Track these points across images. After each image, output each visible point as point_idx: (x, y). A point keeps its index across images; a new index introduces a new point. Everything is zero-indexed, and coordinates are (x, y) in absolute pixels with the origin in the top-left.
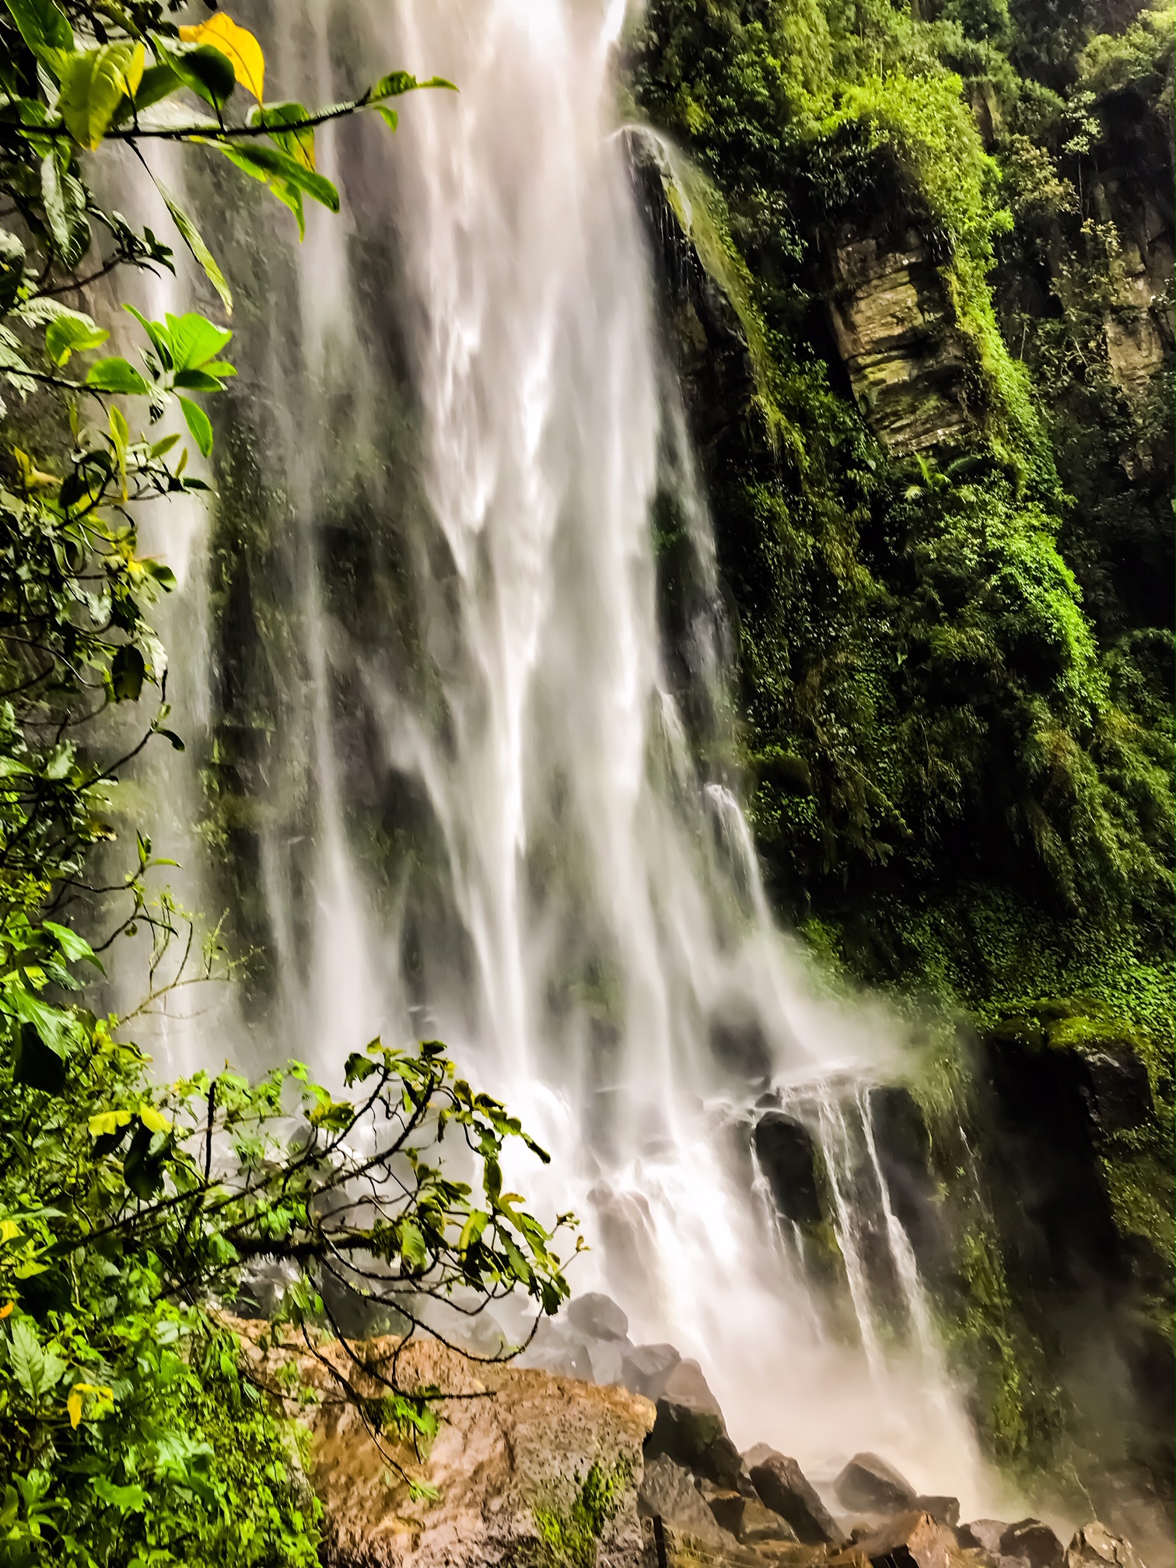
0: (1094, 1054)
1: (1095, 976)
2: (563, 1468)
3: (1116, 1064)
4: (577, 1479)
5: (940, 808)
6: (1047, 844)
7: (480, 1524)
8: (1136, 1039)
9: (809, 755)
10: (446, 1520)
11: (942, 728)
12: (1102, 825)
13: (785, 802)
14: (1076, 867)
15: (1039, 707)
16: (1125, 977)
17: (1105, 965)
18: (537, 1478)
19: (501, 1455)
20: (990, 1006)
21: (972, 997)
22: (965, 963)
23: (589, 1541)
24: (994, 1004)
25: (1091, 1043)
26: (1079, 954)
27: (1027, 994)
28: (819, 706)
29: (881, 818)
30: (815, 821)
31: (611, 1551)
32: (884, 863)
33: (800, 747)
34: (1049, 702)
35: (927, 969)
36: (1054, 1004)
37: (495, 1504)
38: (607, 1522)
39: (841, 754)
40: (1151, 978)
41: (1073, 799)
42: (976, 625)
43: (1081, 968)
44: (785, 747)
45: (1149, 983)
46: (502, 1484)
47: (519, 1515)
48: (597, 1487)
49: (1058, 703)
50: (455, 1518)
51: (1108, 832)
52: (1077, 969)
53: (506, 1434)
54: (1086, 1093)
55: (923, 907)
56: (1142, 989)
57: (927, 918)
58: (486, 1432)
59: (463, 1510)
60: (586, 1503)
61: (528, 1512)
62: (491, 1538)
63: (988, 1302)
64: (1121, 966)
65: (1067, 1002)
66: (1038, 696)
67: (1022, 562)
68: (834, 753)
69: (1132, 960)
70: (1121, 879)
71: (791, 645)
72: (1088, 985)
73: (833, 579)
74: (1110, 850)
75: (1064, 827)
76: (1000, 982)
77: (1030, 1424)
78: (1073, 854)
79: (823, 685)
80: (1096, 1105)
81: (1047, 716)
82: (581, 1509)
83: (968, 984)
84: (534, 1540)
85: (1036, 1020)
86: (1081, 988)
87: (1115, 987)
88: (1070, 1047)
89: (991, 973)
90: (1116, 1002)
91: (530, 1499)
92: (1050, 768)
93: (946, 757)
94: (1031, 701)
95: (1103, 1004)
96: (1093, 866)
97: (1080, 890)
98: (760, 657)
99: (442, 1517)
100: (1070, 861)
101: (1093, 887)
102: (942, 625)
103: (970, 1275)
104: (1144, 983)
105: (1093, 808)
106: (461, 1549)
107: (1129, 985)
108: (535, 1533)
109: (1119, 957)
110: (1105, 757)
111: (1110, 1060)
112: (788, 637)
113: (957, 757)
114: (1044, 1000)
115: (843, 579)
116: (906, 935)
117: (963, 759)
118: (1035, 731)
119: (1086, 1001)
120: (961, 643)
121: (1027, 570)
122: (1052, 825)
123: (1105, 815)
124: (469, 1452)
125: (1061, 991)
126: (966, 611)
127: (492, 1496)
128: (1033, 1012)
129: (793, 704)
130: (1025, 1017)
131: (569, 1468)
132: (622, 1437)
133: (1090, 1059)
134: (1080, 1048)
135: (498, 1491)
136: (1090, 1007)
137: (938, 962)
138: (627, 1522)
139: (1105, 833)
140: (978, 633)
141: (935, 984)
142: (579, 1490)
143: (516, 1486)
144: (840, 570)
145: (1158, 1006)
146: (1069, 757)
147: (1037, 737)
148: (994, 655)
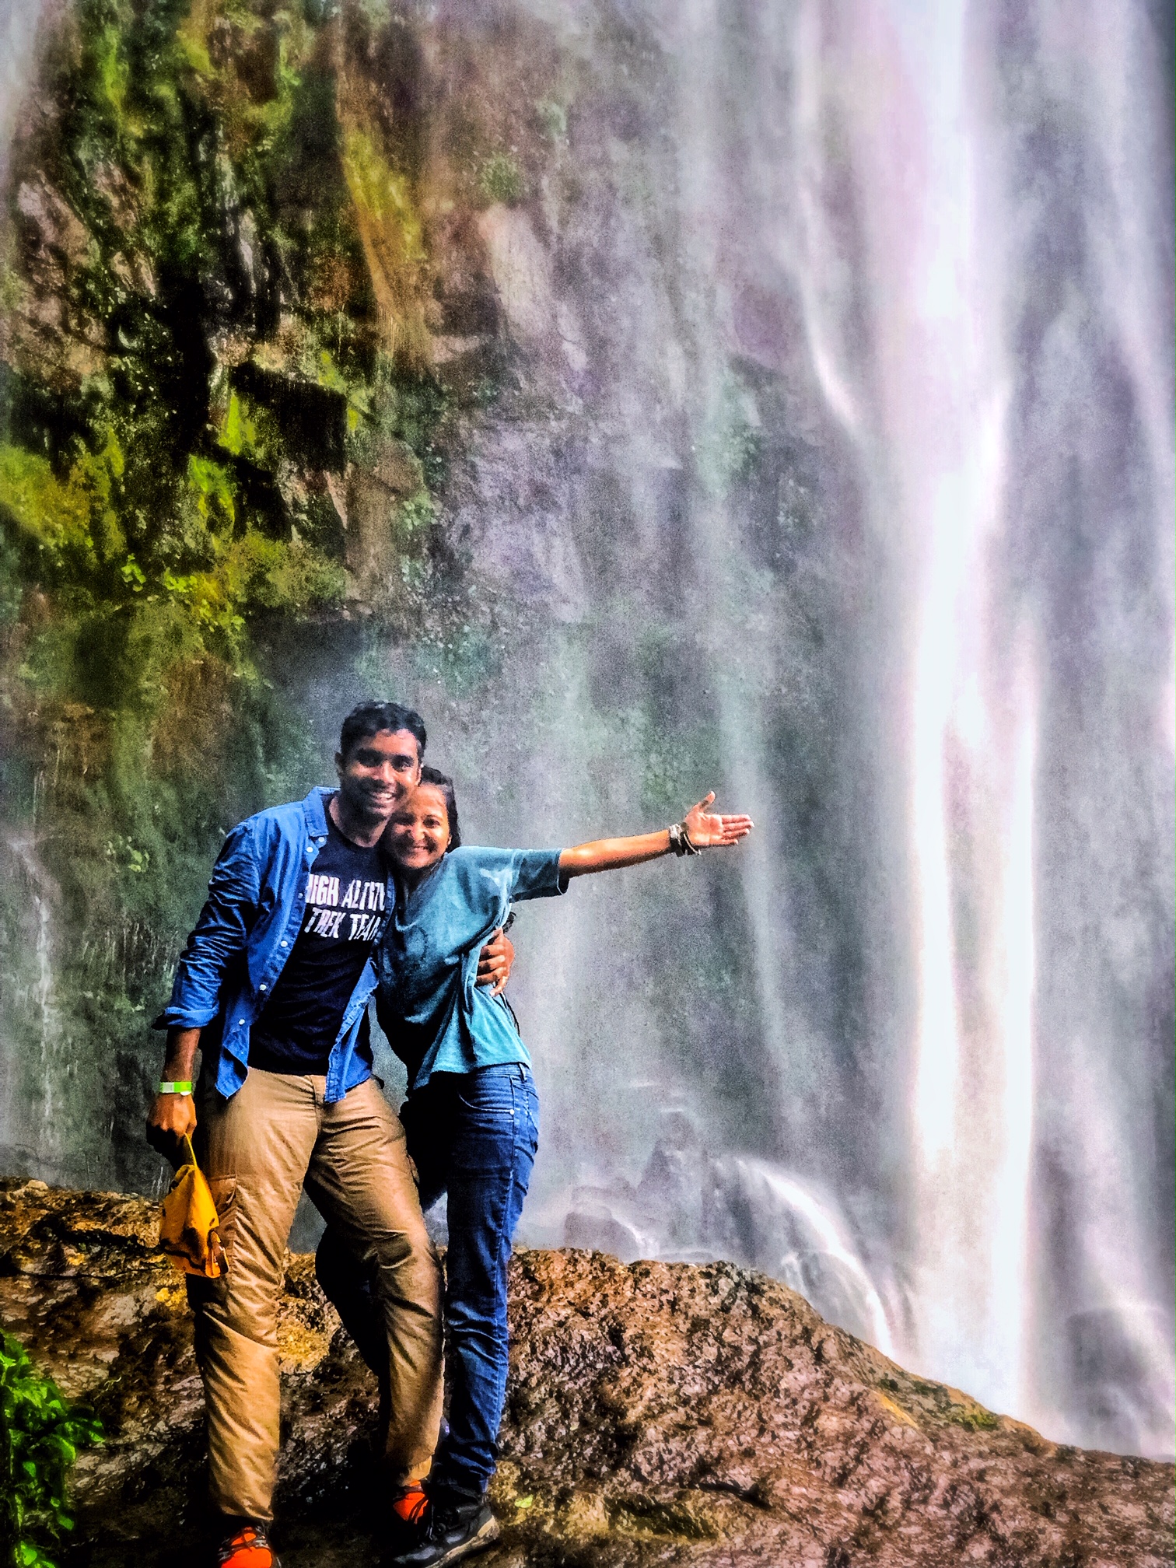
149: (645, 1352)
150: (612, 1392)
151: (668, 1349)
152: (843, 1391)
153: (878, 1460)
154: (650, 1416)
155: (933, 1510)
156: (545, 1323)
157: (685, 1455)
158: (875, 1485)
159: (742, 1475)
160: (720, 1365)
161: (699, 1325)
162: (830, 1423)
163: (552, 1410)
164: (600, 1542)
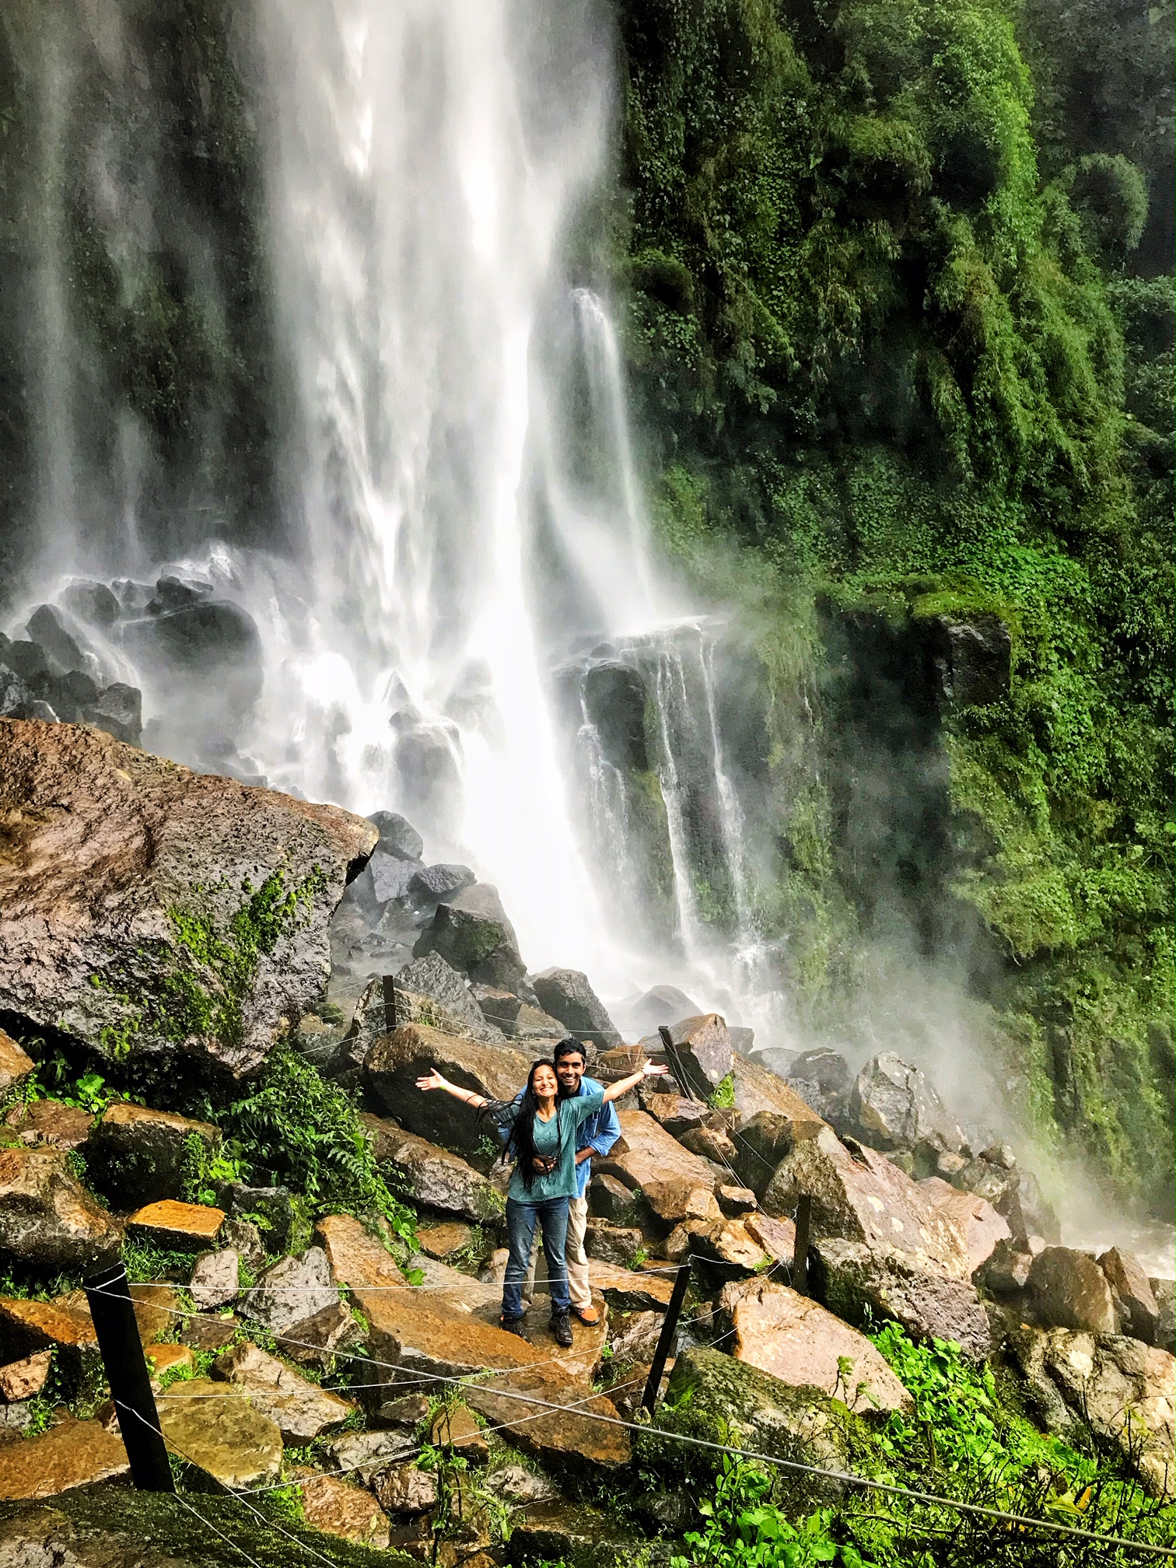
0: (959, 625)
1: (971, 553)
2: (227, 873)
3: (980, 638)
4: (245, 888)
5: (834, 347)
6: (944, 397)
7: (85, 920)
8: (1004, 613)
9: (694, 265)
10: (34, 912)
11: (849, 249)
12: (1008, 379)
13: (661, 319)
14: (973, 427)
15: (962, 229)
16: (1003, 555)
17: (983, 542)
18: (185, 880)
19: (138, 851)
20: (856, 580)
21: (837, 570)
22: (835, 534)
23: (252, 958)
24: (861, 577)
25: (958, 614)
26: (958, 529)
27: (895, 569)
28: (713, 203)
29: (766, 356)
30: (692, 345)
31: (282, 972)
32: (765, 408)
33: (686, 253)
34: (974, 225)
35: (794, 537)
36: (923, 578)
37: (112, 900)
38: (281, 939)
39: (732, 267)
40: (1029, 558)
41: (981, 348)
42: (906, 118)
43: (958, 544)
44: (666, 253)
45: (1027, 562)
46: (129, 881)
47: (144, 914)
48: (273, 899)
49: (984, 229)
50: (48, 910)
51: (1013, 390)
52: (953, 545)
53: (148, 829)
54: (943, 667)
55: (800, 466)
56: (1018, 568)
57: (802, 482)
58: (121, 825)
59: (63, 903)
60: (253, 914)
61: (159, 912)
62: (97, 936)
63: (809, 866)
64: (1000, 544)
65: (938, 577)
66: (964, 216)
67: (973, 42)
68: (724, 265)
69: (1012, 540)
70: (1019, 442)
71: (688, 122)
72: (961, 562)
73: (745, 44)
74: (1012, 407)
75: (965, 377)
76: (870, 556)
77: (834, 981)
78: (971, 409)
79: (719, 179)
80: (951, 679)
81: (969, 242)
82: (245, 919)
83: (835, 555)
84: (163, 943)
85: (901, 594)
86: (955, 564)
87: (991, 565)
88: (935, 619)
89: (861, 545)
90: (989, 580)
91: (167, 899)
92: (964, 305)
93: (849, 282)
94: (954, 221)
95: (976, 581)
96: (990, 424)
97: (972, 451)
98: (649, 129)
99: (31, 907)
100: (966, 419)
101: (986, 448)
102: (866, 114)
103: (795, 838)
104: (1022, 562)
105: (1002, 359)
106: (54, 946)
107: (1005, 564)
108: (165, 935)
109: (1000, 534)
110: (1022, 306)
111: (973, 631)
112: (685, 114)
113: (861, 287)
114: (913, 575)
115: (759, 45)
116: (776, 497)
117: (867, 288)
118: (953, 259)
119: (957, 576)
120: (887, 141)
121: (976, 54)
122: (954, 376)
123: (1013, 369)
124: (90, 844)
125: (933, 567)
126: (896, 101)
127: (109, 891)
128: (901, 587)
129: (683, 198)
130: (891, 591)
131: (235, 874)
132: (322, 851)
133: (954, 630)
134: (945, 618)
135: (120, 887)
136: (961, 584)
137: (806, 529)
138: (311, 942)
139: (1010, 388)
140: (905, 127)
141: (800, 553)
142: (246, 899)
143: (148, 883)
144: (755, 33)
145: (1032, 586)
146: (986, 298)
147: (953, 265)
148: (921, 160)
149: (44, 760)
150: (31, 774)
151: (52, 759)
152: (107, 769)
153: (113, 792)
154: (41, 782)
155: (126, 808)
156: (12, 751)
157: (49, 796)
158: (109, 801)
159: (65, 801)
160: (70, 763)
161: (66, 748)
162: (100, 782)
163: (11, 780)
164: (16, 825)
